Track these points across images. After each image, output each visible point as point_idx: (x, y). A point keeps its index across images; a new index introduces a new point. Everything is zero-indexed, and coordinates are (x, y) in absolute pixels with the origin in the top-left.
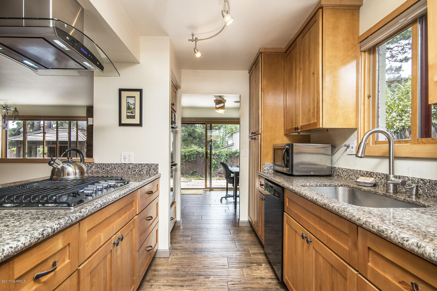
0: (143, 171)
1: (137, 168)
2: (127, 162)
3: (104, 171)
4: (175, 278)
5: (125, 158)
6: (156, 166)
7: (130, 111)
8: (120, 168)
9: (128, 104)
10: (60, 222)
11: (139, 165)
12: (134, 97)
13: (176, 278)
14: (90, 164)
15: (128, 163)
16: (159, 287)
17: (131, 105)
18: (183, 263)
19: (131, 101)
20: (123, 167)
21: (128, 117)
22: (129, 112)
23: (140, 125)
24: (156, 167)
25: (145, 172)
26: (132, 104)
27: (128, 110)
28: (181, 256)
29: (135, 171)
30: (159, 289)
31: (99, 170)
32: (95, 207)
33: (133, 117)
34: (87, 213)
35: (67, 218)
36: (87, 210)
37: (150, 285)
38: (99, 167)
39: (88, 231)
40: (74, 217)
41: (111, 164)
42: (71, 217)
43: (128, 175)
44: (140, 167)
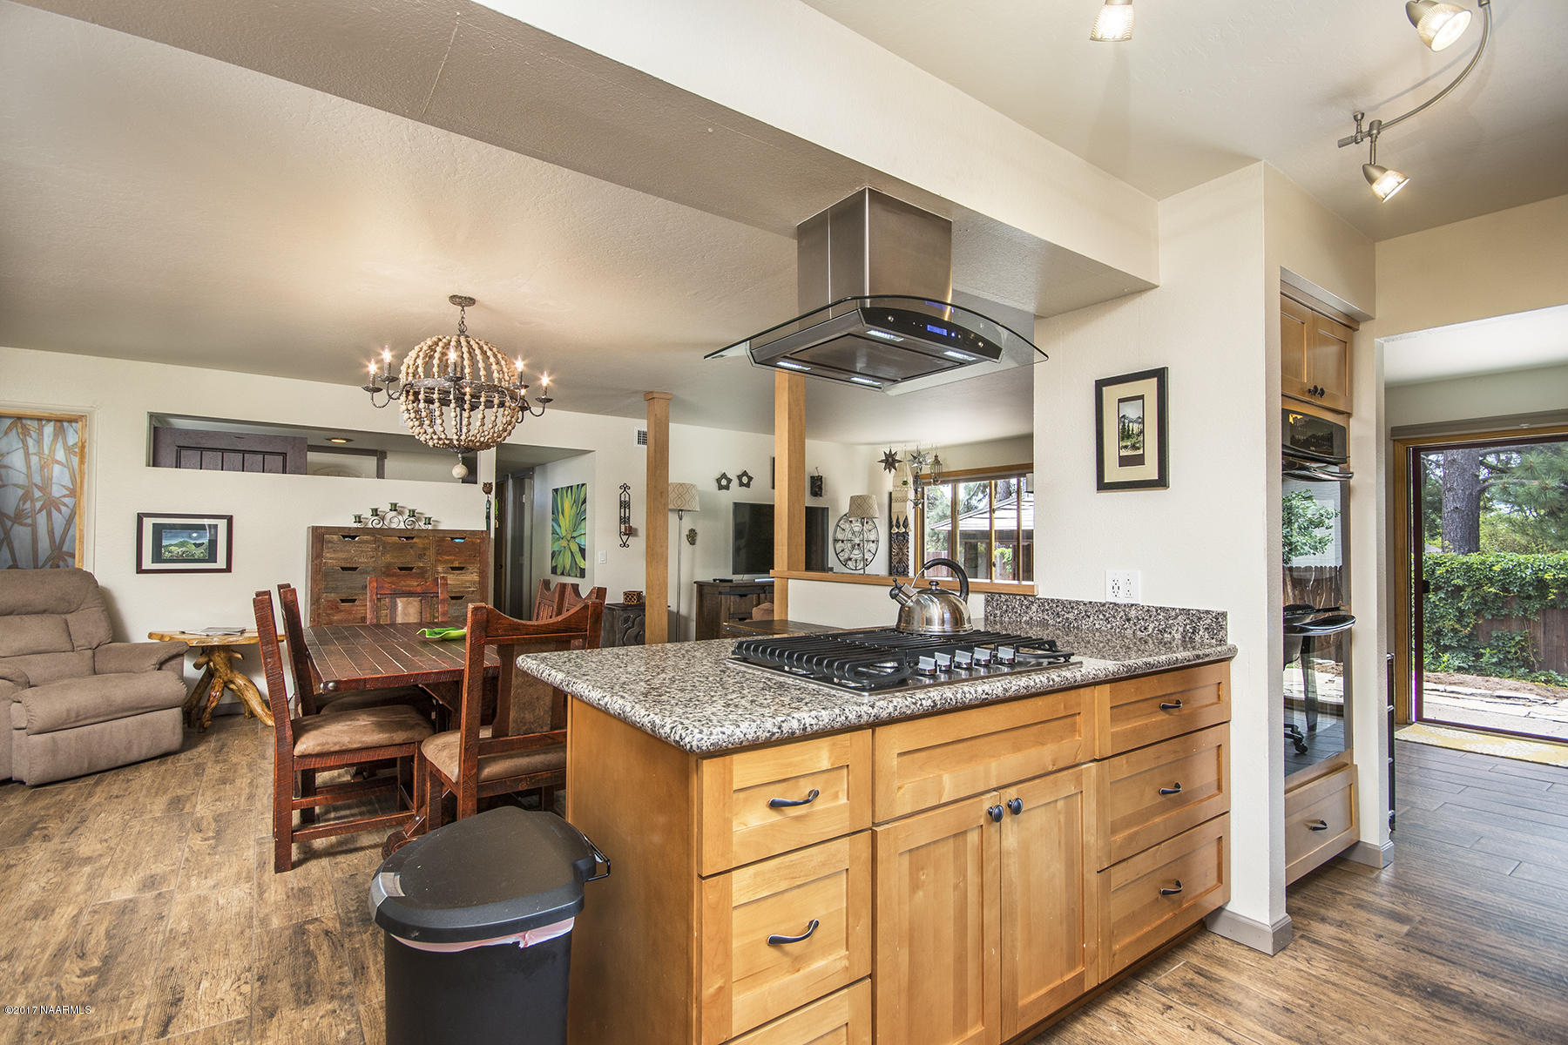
0: (1170, 633)
1: (1153, 622)
2: (1121, 600)
3: (1059, 623)
4: (1263, 1030)
5: (1116, 587)
6: (1217, 619)
7: (1129, 444)
8: (1101, 616)
9: (1124, 423)
10: (820, 714)
11: (1157, 611)
12: (1141, 397)
13: (1266, 1032)
14: (1025, 599)
15: (1126, 601)
16: (1191, 1024)
17: (1131, 425)
18: (1321, 997)
19: (1131, 411)
20: (1110, 613)
21: (1124, 462)
22: (1126, 447)
23: (1161, 482)
24: (1217, 623)
25: (1178, 636)
26: (1135, 422)
27: (1123, 439)
28: (1325, 972)
29: (1145, 629)
30: (1187, 1031)
31: (1046, 617)
32: (915, 704)
33: (1139, 460)
34: (889, 711)
35: (837, 711)
36: (891, 705)
37: (1164, 1004)
38: (1047, 610)
39: (900, 755)
40: (854, 713)
41: (1078, 603)
42: (847, 710)
43: (1125, 640)
44: (1160, 617)
